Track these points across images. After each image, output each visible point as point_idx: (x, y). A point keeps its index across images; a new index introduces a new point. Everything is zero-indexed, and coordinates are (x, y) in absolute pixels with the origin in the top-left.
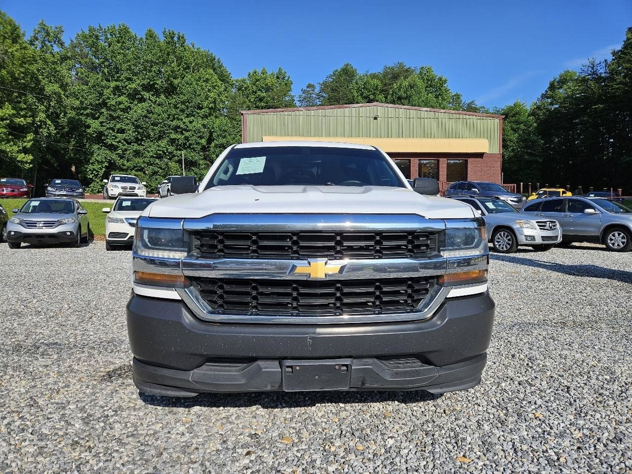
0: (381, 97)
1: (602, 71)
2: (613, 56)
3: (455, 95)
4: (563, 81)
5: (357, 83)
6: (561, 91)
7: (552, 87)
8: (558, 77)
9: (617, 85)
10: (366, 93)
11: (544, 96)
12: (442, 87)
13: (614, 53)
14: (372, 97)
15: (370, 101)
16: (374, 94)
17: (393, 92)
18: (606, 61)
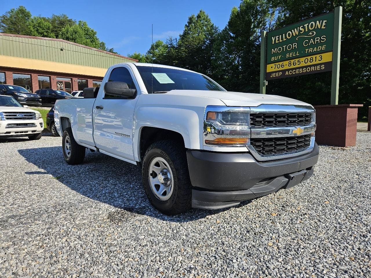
0: (52, 34)
1: (175, 44)
2: (180, 37)
3: (101, 43)
4: (157, 46)
5: (33, 22)
6: (157, 50)
7: (152, 48)
8: (155, 43)
9: (183, 52)
10: (41, 30)
11: (149, 52)
12: (94, 36)
13: (180, 36)
14: (45, 34)
15: (44, 36)
16: (47, 32)
17: (63, 34)
18: (176, 39)
